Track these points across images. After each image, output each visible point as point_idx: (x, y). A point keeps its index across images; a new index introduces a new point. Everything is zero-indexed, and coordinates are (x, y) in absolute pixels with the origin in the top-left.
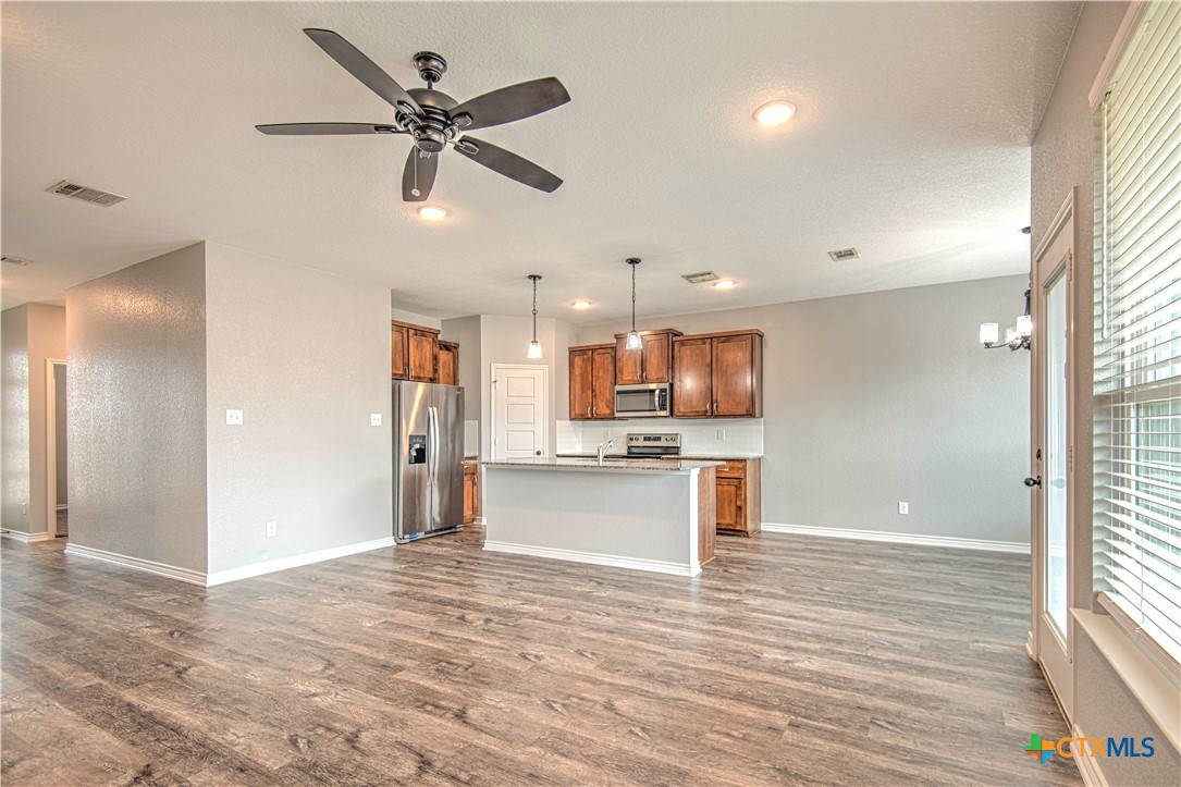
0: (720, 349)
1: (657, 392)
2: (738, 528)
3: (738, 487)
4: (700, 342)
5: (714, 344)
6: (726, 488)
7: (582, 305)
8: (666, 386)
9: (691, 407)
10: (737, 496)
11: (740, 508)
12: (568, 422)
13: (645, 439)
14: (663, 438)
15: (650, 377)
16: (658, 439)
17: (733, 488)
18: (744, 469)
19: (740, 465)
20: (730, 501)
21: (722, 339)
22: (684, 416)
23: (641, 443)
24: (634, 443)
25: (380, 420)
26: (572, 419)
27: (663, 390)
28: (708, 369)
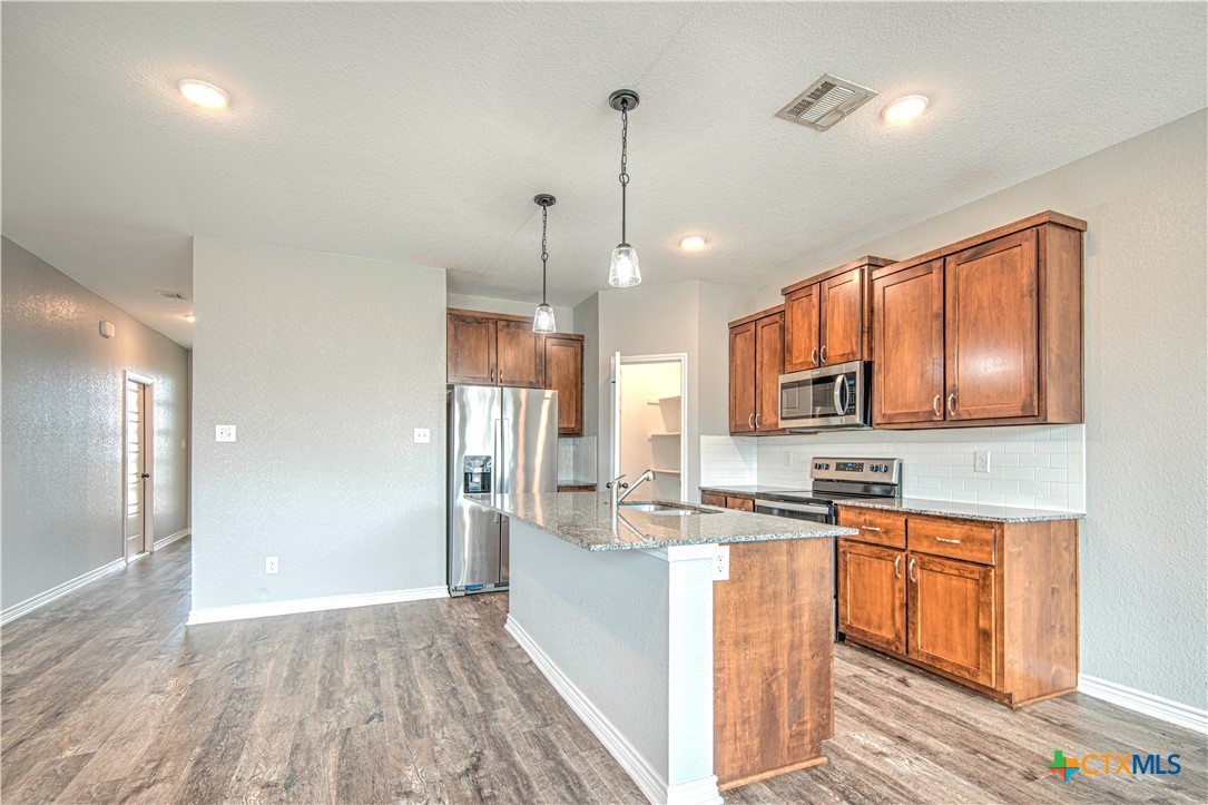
0: (963, 275)
1: (839, 380)
2: (982, 680)
3: (983, 585)
4: (920, 271)
5: (950, 267)
6: (955, 582)
7: (693, 244)
8: (857, 367)
9: (905, 406)
10: (981, 606)
11: (985, 635)
12: (728, 438)
13: (839, 467)
14: (866, 468)
15: (831, 353)
16: (858, 467)
17: (970, 585)
18: (998, 543)
19: (988, 535)
20: (965, 613)
21: (966, 254)
22: (891, 423)
23: (832, 474)
24: (823, 474)
25: (427, 436)
26: (732, 434)
27: (851, 376)
28: (937, 325)
